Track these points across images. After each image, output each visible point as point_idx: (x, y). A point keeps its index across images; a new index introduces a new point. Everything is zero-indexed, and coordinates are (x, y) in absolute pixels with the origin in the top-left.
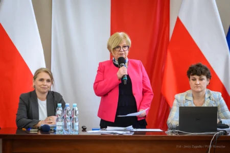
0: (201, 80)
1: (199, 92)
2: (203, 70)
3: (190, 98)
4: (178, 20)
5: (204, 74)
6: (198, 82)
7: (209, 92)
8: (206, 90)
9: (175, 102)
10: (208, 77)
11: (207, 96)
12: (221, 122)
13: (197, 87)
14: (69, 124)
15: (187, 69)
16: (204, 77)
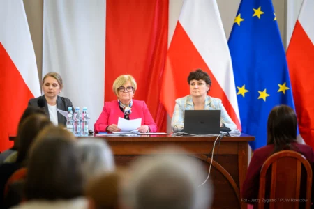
0: (199, 84)
1: (197, 97)
2: (202, 75)
3: (191, 103)
4: (178, 24)
5: (202, 78)
6: (196, 86)
7: (209, 99)
8: (206, 97)
9: (177, 106)
10: (208, 82)
11: (207, 103)
12: (224, 125)
13: (196, 92)
14: (79, 126)
15: (188, 75)
16: (203, 82)
